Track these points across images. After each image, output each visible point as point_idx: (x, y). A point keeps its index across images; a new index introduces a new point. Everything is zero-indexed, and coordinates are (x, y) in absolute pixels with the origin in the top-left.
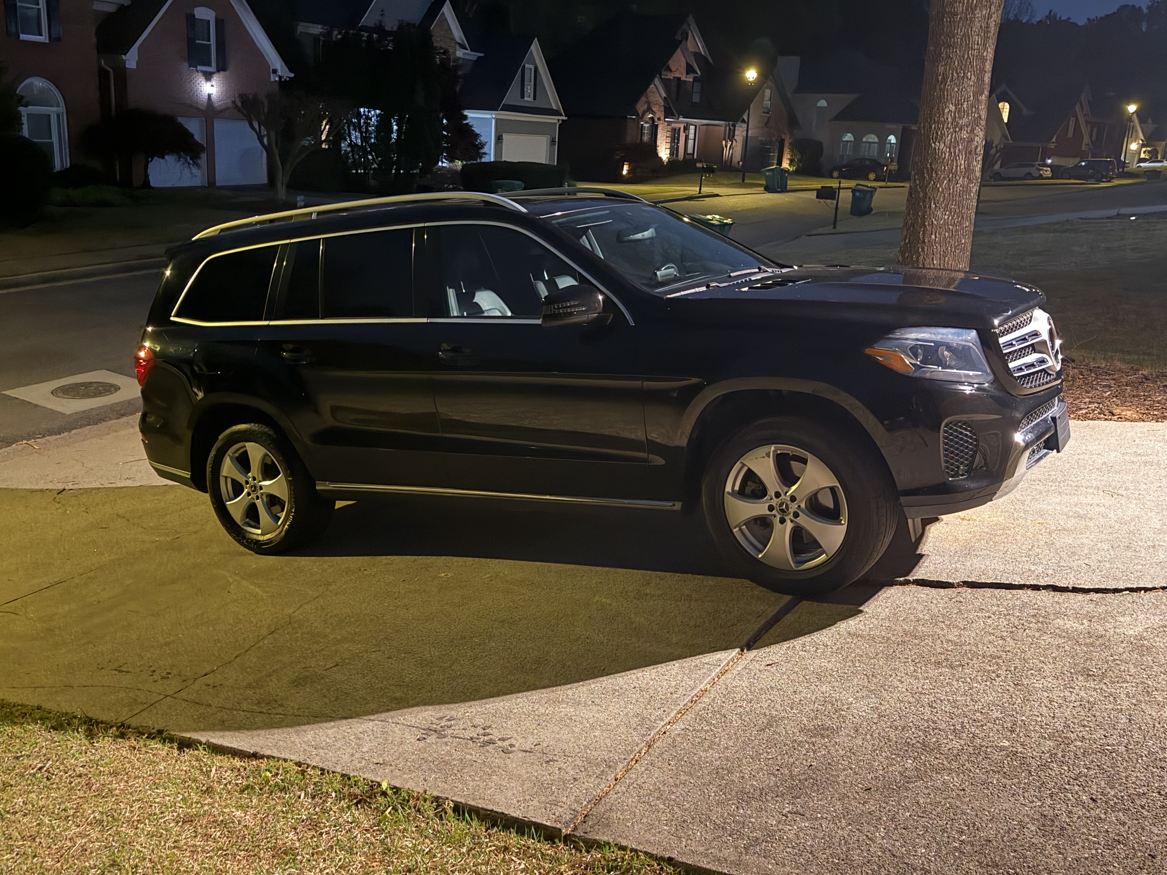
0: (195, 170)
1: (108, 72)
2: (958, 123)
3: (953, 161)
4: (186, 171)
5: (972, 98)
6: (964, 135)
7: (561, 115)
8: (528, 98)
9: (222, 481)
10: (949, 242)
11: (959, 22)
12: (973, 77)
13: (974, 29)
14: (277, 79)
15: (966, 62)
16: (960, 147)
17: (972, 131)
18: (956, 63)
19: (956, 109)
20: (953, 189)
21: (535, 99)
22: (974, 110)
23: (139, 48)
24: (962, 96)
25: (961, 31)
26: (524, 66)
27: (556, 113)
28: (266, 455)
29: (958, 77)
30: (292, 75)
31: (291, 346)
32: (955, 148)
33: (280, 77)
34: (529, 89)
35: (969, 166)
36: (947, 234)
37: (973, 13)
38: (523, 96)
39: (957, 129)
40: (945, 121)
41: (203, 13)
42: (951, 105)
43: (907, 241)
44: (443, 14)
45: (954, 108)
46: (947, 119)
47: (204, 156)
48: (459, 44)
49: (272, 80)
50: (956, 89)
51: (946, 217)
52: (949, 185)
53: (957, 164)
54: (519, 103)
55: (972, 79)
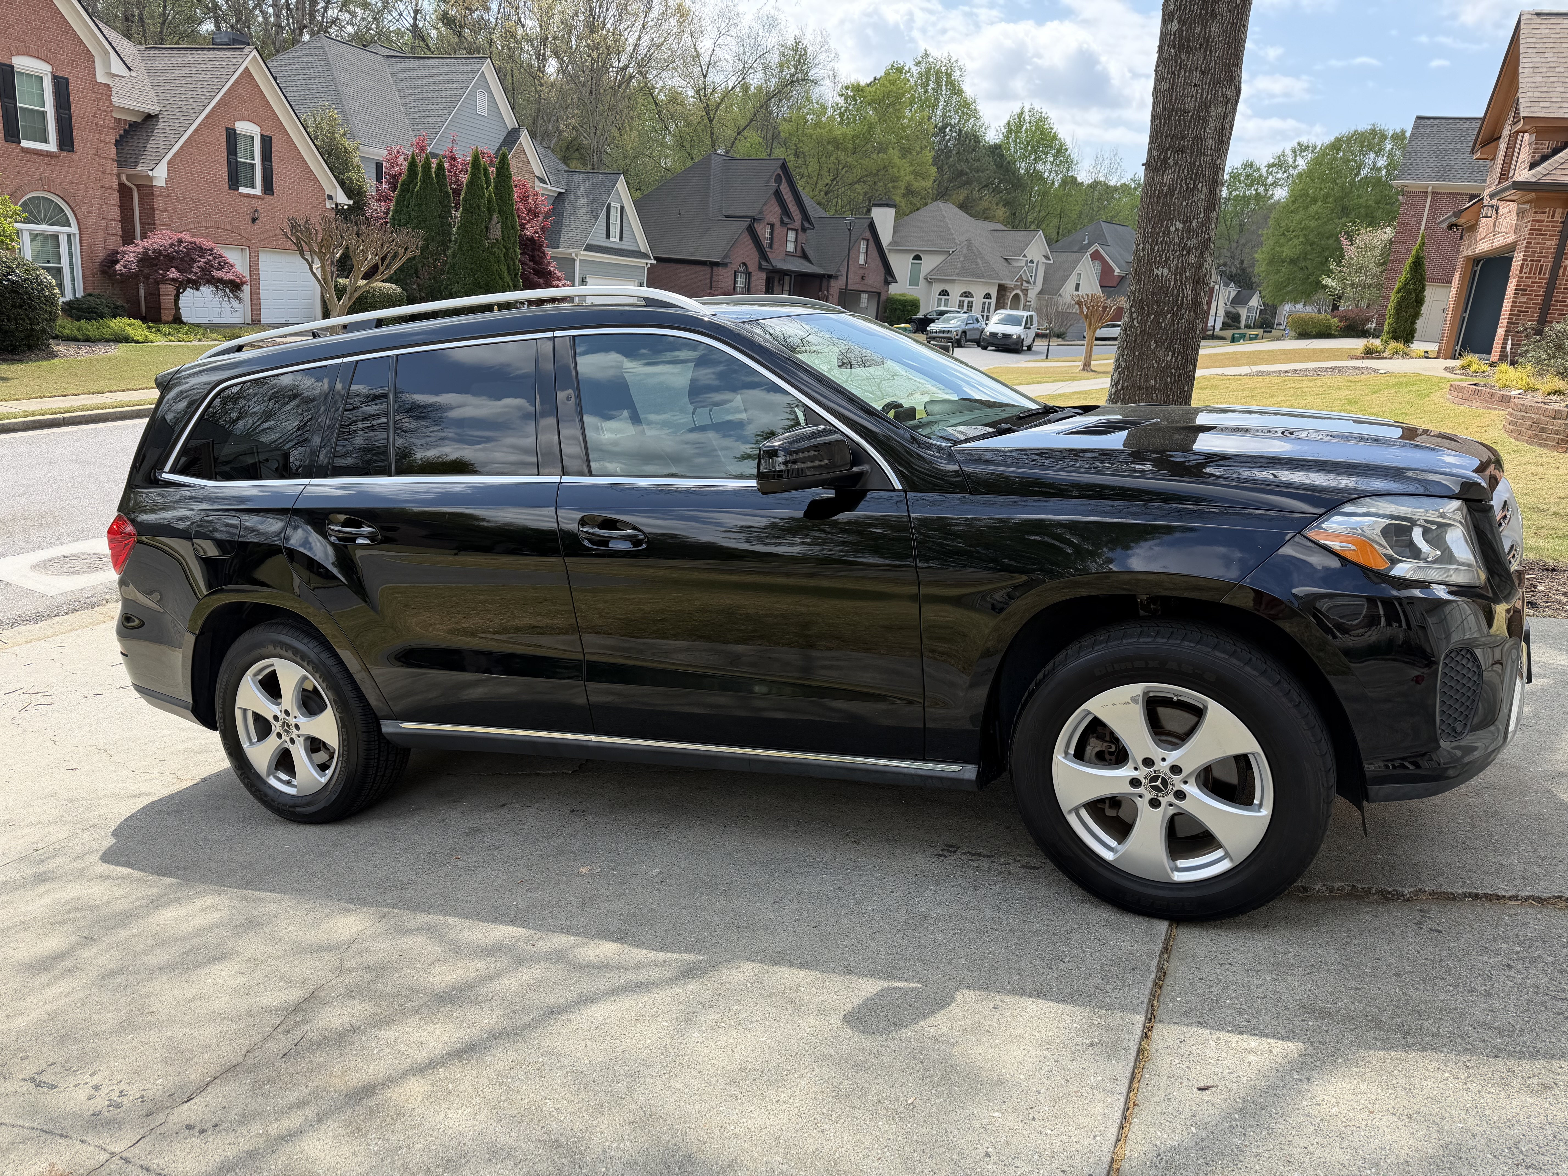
0: (235, 304)
1: (131, 190)
2: (1186, 245)
3: (1178, 290)
4: (226, 305)
5: (1202, 215)
6: (1193, 259)
7: (650, 258)
8: (615, 238)
9: (238, 714)
10: (1171, 389)
11: (1190, 122)
12: (1204, 188)
13: (1207, 130)
14: (334, 206)
15: (1197, 170)
16: (1187, 274)
17: (1202, 253)
18: (1186, 171)
19: (1184, 227)
20: (1178, 324)
21: (621, 239)
22: (1204, 229)
23: (169, 163)
24: (1191, 212)
25: (1192, 133)
26: (609, 204)
27: (645, 256)
28: (305, 678)
29: (1187, 189)
30: (351, 202)
31: (342, 517)
32: (1181, 274)
33: (337, 205)
34: (615, 230)
35: (1196, 298)
36: (1169, 379)
37: (1207, 111)
38: (608, 236)
39: (1185, 252)
40: (1171, 242)
41: (244, 127)
42: (1178, 223)
43: (1119, 387)
44: (521, 144)
45: (1181, 226)
46: (1173, 239)
47: (246, 288)
48: (538, 177)
49: (328, 206)
50: (1185, 203)
51: (1169, 358)
52: (1173, 321)
53: (1183, 295)
54: (604, 243)
55: (1204, 192)
